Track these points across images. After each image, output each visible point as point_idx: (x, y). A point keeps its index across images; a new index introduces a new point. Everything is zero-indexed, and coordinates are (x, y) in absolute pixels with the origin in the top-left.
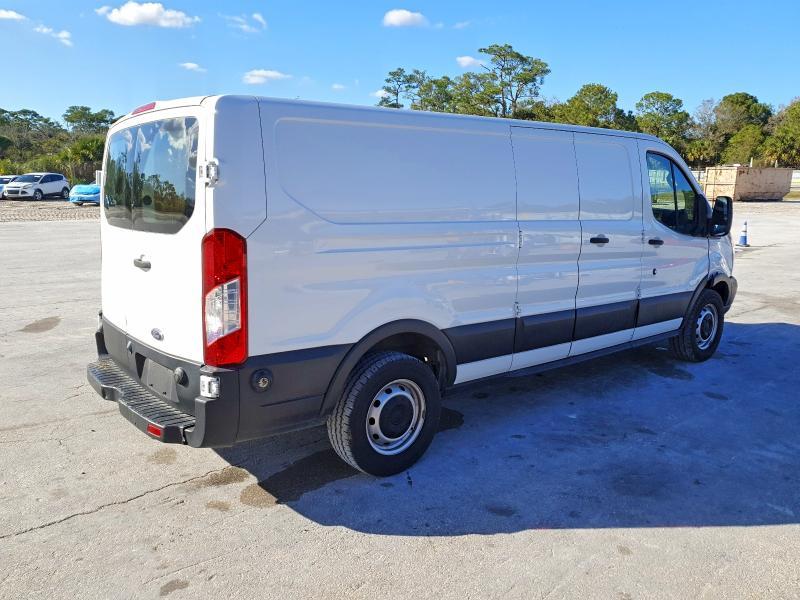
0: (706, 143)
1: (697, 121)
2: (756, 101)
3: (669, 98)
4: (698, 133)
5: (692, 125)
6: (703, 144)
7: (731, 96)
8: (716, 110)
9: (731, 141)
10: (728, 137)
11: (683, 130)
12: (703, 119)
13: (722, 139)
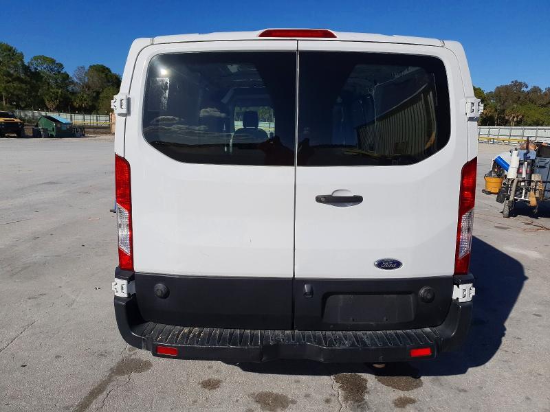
0: (85, 96)
1: (75, 80)
2: (110, 71)
3: (53, 61)
4: (77, 89)
5: (72, 83)
6: (83, 97)
7: (94, 66)
8: (86, 74)
9: (101, 95)
10: (98, 93)
11: (67, 85)
12: (80, 79)
13: (95, 94)
